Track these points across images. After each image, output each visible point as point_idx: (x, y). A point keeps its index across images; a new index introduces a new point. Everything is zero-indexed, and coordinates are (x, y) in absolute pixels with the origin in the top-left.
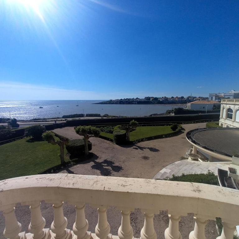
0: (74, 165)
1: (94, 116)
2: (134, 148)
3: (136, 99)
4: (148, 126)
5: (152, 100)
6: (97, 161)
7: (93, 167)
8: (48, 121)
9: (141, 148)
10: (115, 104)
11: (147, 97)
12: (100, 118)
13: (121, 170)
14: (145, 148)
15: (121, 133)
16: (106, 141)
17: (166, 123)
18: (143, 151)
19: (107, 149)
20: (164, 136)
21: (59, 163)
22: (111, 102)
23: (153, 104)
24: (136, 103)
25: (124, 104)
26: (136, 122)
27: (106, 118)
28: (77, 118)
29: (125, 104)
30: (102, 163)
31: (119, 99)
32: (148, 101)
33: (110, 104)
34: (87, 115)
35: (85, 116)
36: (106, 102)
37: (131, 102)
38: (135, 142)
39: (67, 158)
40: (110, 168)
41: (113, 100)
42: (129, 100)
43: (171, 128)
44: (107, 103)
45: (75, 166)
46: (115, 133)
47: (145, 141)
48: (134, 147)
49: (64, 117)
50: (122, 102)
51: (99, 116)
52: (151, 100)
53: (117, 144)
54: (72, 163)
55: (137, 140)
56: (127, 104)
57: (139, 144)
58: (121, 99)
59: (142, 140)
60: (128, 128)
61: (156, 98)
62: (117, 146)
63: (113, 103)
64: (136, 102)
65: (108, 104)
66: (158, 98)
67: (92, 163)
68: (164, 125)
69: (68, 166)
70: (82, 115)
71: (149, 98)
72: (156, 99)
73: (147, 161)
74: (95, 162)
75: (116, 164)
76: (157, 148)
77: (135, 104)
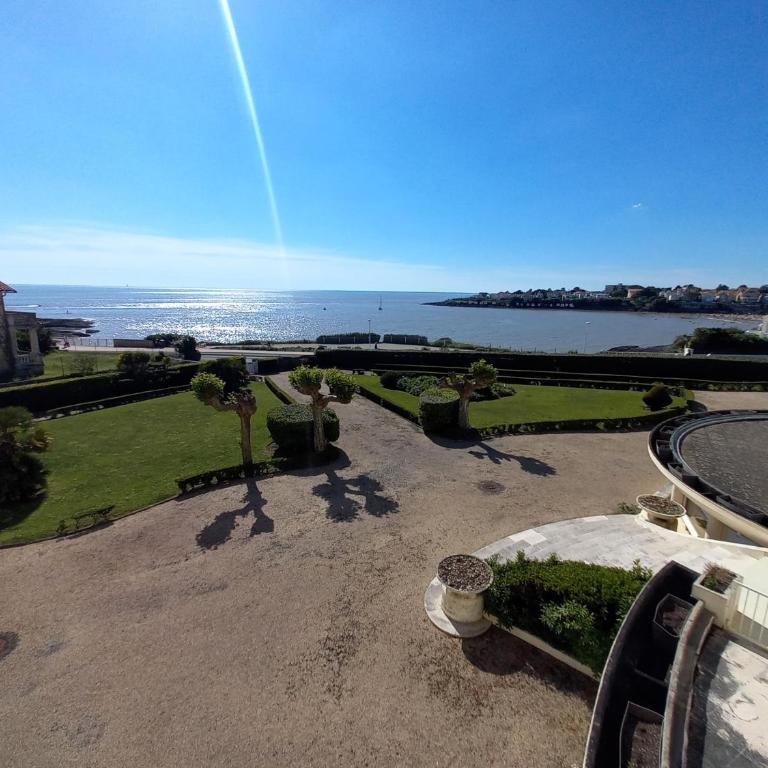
0: (276, 474)
1: (404, 343)
2: (471, 452)
3: (573, 291)
4: (564, 384)
5: (634, 297)
6: (339, 473)
7: (319, 491)
8: (276, 350)
9: (495, 456)
10: (496, 306)
11: (615, 287)
12: (419, 348)
13: (389, 513)
14: (508, 457)
15: (439, 401)
16: (399, 419)
17: (634, 380)
18: (496, 466)
19: (388, 442)
20: (601, 426)
21: (236, 460)
22: (482, 301)
23: (636, 310)
24: (571, 305)
25: (525, 307)
26: (489, 367)
27: (438, 349)
28: (353, 346)
29: (530, 307)
30: (350, 482)
31: (512, 291)
32: (615, 301)
33: (478, 306)
34: (389, 339)
35: (381, 340)
36: (467, 299)
37: (551, 302)
38: (488, 433)
39: (264, 450)
40: (361, 500)
41: (491, 295)
42: (545, 297)
43: (646, 400)
44: (470, 302)
45: (276, 478)
46: (424, 398)
47: (522, 434)
48: (477, 449)
49: (321, 340)
50: (521, 300)
51: (422, 341)
52: (629, 295)
53: (427, 433)
54: (272, 469)
55: (494, 428)
56: (536, 307)
57: (496, 443)
58: (519, 292)
59: (514, 430)
60: (463, 385)
61: (649, 289)
62: (424, 440)
63: (489, 305)
64: (569, 302)
65: (473, 305)
66: (660, 290)
67: (322, 479)
68: (626, 388)
69: (258, 474)
70: (374, 339)
71: (621, 290)
72: (650, 292)
73: (493, 498)
74: (332, 477)
75: (389, 492)
76: (550, 463)
77: (568, 308)
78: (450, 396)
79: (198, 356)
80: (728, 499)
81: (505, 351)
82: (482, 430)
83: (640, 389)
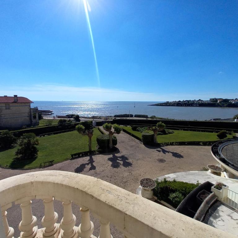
0: (98, 154)
1: (141, 117)
2: (157, 150)
3: (198, 101)
5: (220, 102)
6: (116, 155)
7: (110, 159)
8: (102, 119)
9: (164, 151)
10: (172, 106)
11: (213, 99)
12: (145, 119)
13: (129, 166)
14: (168, 152)
16: (136, 140)
17: (216, 129)
18: (164, 154)
19: (132, 146)
20: (201, 143)
21: (87, 150)
22: (167, 104)
23: (221, 107)
24: (198, 105)
25: (182, 106)
27: (151, 119)
28: (125, 118)
29: (183, 106)
30: (119, 157)
31: (177, 101)
32: (213, 103)
33: (166, 106)
34: (136, 116)
35: (134, 116)
36: (162, 104)
37: (190, 104)
38: (163, 145)
39: (95, 147)
40: (122, 162)
41: (170, 102)
42: (188, 102)
43: (218, 136)
44: (163, 105)
45: (98, 155)
47: (174, 145)
48: (159, 149)
49: (116, 116)
50: (180, 104)
51: (146, 117)
52: (218, 102)
53: (144, 144)
54: (97, 153)
55: (165, 143)
56: (186, 106)
57: (165, 148)
58: (180, 101)
59: (172, 144)
60: (155, 130)
61: (225, 99)
62: (143, 146)
63: (170, 105)
64: (197, 104)
65: (164, 106)
66: (229, 100)
67: (111, 156)
68: (212, 132)
69: (93, 153)
70: (132, 116)
71: (216, 100)
72: (226, 101)
73: (161, 164)
74: (114, 156)
75: (130, 161)
76: (182, 154)
77: (197, 106)
78: (151, 133)
79: (79, 120)
80: (233, 165)
81: (173, 120)
82: (161, 144)
83: (217, 132)
